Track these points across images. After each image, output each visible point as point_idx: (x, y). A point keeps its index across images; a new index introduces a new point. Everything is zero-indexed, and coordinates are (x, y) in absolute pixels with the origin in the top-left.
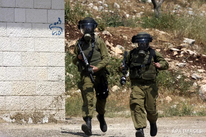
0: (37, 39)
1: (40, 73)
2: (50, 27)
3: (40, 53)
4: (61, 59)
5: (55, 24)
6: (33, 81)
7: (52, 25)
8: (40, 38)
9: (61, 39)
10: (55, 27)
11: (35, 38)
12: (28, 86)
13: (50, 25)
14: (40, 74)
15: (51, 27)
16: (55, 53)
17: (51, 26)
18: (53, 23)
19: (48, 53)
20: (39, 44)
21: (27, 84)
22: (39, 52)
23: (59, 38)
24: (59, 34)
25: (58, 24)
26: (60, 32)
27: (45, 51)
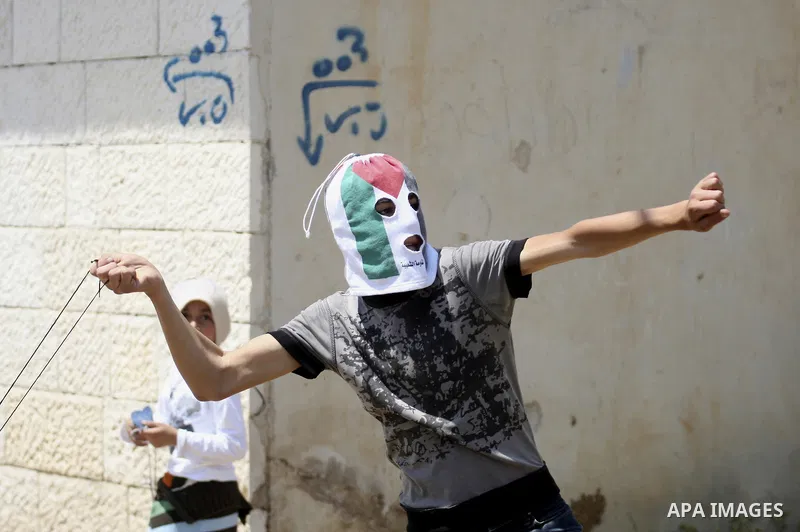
0: (111, 152)
1: (123, 354)
2: (170, 78)
3: (123, 233)
4: (227, 273)
5: (195, 56)
6: (90, 395)
7: (175, 61)
8: (122, 144)
9: (229, 145)
10: (194, 74)
11: (102, 149)
12: (68, 422)
13: (169, 65)
14: (125, 360)
15: (176, 79)
16: (196, 233)
17: (173, 71)
18: (187, 49)
19: (158, 235)
20: (118, 180)
21: (63, 411)
22: (120, 230)
23: (220, 141)
24: (218, 114)
25: (212, 55)
26: (220, 106)
27: (141, 223)
